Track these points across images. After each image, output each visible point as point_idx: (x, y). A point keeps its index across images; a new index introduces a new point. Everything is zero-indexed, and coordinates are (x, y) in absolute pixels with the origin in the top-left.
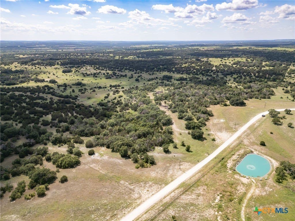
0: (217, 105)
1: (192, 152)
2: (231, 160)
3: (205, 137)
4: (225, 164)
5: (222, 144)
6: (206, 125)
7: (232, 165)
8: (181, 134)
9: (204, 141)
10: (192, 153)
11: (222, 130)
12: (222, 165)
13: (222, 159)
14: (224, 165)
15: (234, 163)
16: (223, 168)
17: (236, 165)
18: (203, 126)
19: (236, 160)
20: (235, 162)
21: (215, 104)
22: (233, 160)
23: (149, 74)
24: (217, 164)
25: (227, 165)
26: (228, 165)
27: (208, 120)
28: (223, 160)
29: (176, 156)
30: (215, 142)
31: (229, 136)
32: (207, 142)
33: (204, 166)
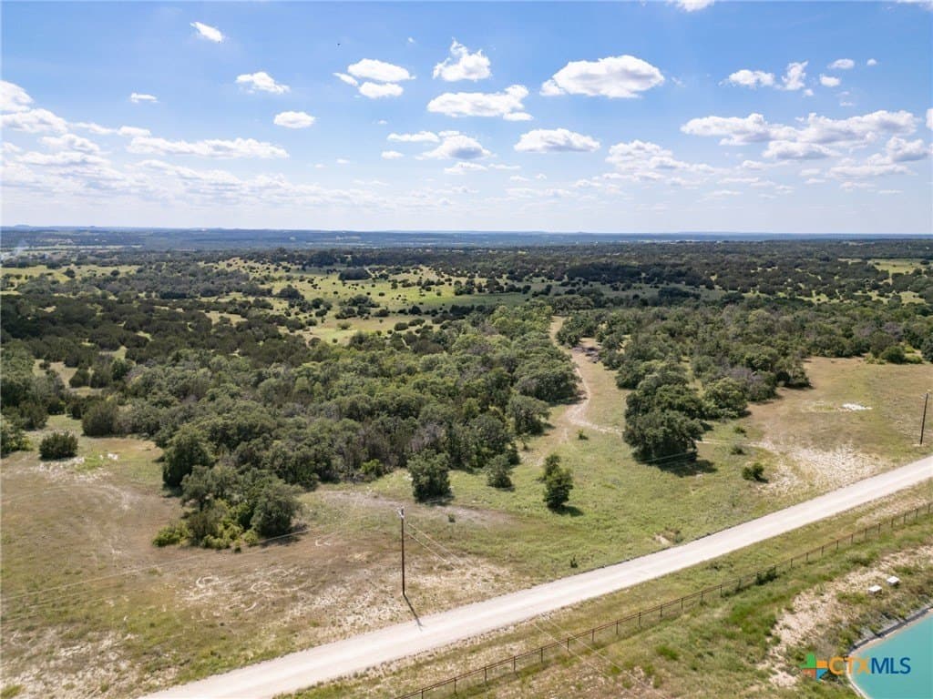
0: (848, 356)
1: (574, 512)
2: (826, 597)
3: (710, 460)
4: (766, 615)
5: (800, 502)
6: (744, 414)
7: (821, 633)
8: (582, 437)
9: (696, 474)
10: (577, 519)
11: (838, 442)
12: (739, 617)
13: (761, 582)
14: (750, 618)
15: (845, 618)
16: (731, 637)
17: (860, 634)
18: (728, 416)
19: (874, 601)
20: (858, 610)
21: (839, 355)
22: (842, 598)
23: (612, 286)
24: (703, 604)
25: (773, 623)
26: (786, 627)
27: (769, 397)
28: (768, 587)
29: (458, 521)
30: (759, 486)
31: (867, 470)
32: (707, 483)
33: (592, 601)
